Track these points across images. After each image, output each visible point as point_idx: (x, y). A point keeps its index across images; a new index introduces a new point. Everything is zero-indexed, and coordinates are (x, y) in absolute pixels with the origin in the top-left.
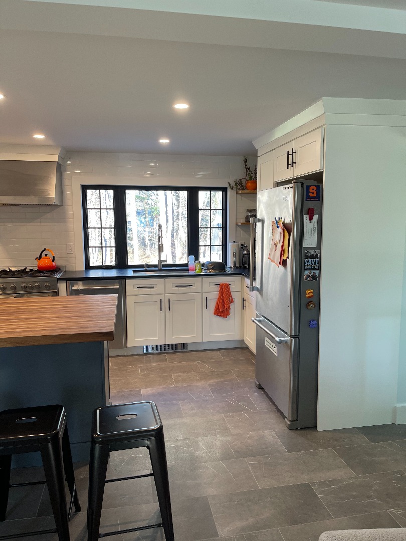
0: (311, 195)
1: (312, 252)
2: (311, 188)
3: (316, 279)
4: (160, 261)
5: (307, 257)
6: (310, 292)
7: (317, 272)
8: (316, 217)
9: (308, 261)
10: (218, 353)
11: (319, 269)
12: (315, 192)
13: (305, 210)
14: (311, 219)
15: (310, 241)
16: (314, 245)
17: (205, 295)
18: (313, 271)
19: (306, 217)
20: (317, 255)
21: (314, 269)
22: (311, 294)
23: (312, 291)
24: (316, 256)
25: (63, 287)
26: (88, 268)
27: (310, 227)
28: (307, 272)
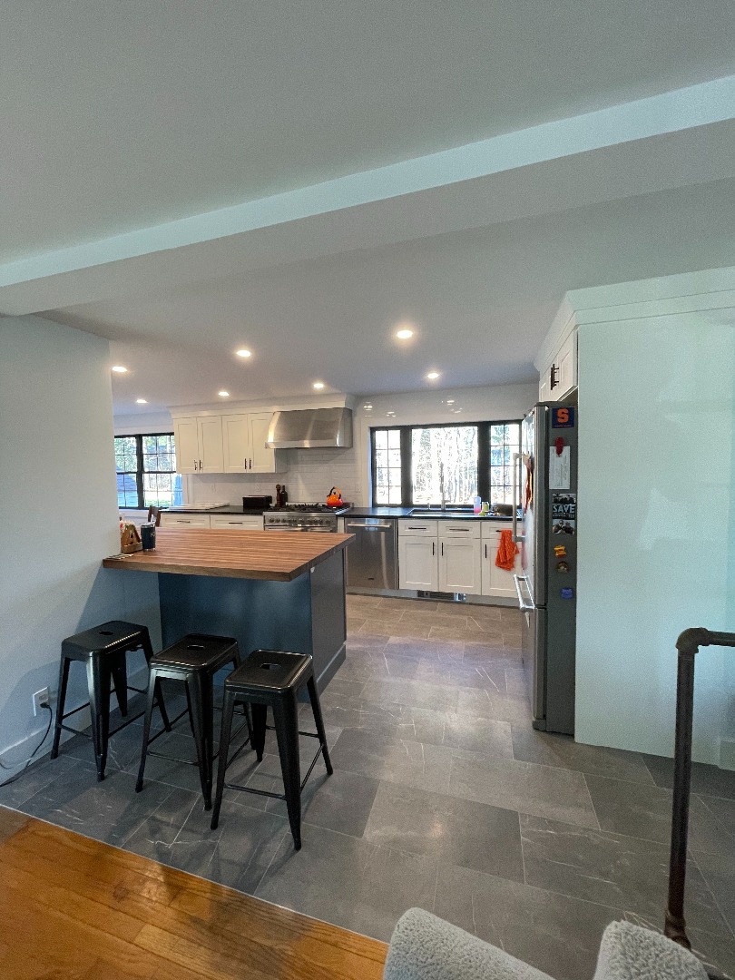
0: (560, 420)
1: (564, 496)
2: (560, 411)
3: (570, 532)
4: (444, 501)
5: (556, 501)
6: (560, 549)
7: (572, 523)
8: (566, 450)
9: (557, 508)
10: (498, 611)
11: (575, 518)
12: (567, 417)
13: (551, 440)
14: (559, 452)
15: (558, 481)
16: (566, 486)
17: (484, 542)
18: (565, 521)
19: (553, 449)
20: (571, 499)
21: (567, 518)
22: (562, 553)
23: (563, 548)
24: (571, 501)
25: (341, 522)
26: (375, 505)
27: (559, 463)
28: (556, 522)
